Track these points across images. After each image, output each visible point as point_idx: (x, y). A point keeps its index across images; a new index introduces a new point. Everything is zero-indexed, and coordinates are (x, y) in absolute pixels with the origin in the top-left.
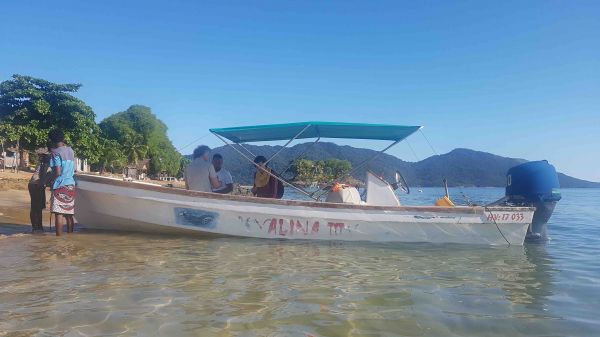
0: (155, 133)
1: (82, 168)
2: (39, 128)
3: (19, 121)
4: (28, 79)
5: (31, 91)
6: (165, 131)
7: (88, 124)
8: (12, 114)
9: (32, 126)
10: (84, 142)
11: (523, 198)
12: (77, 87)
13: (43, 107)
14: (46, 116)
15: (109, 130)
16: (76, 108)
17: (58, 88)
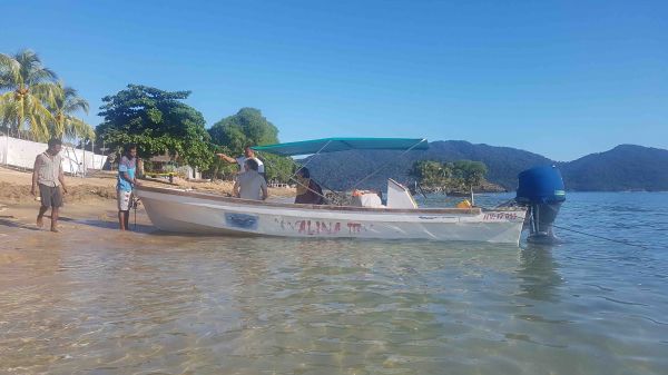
0: (265, 137)
1: (194, 176)
2: (152, 136)
3: (134, 130)
4: (141, 88)
5: (144, 100)
6: (276, 135)
7: (198, 132)
8: (128, 123)
9: (146, 135)
10: (195, 149)
11: (527, 200)
12: (186, 94)
13: (156, 116)
14: (160, 125)
15: (220, 136)
16: (186, 116)
17: (169, 96)
